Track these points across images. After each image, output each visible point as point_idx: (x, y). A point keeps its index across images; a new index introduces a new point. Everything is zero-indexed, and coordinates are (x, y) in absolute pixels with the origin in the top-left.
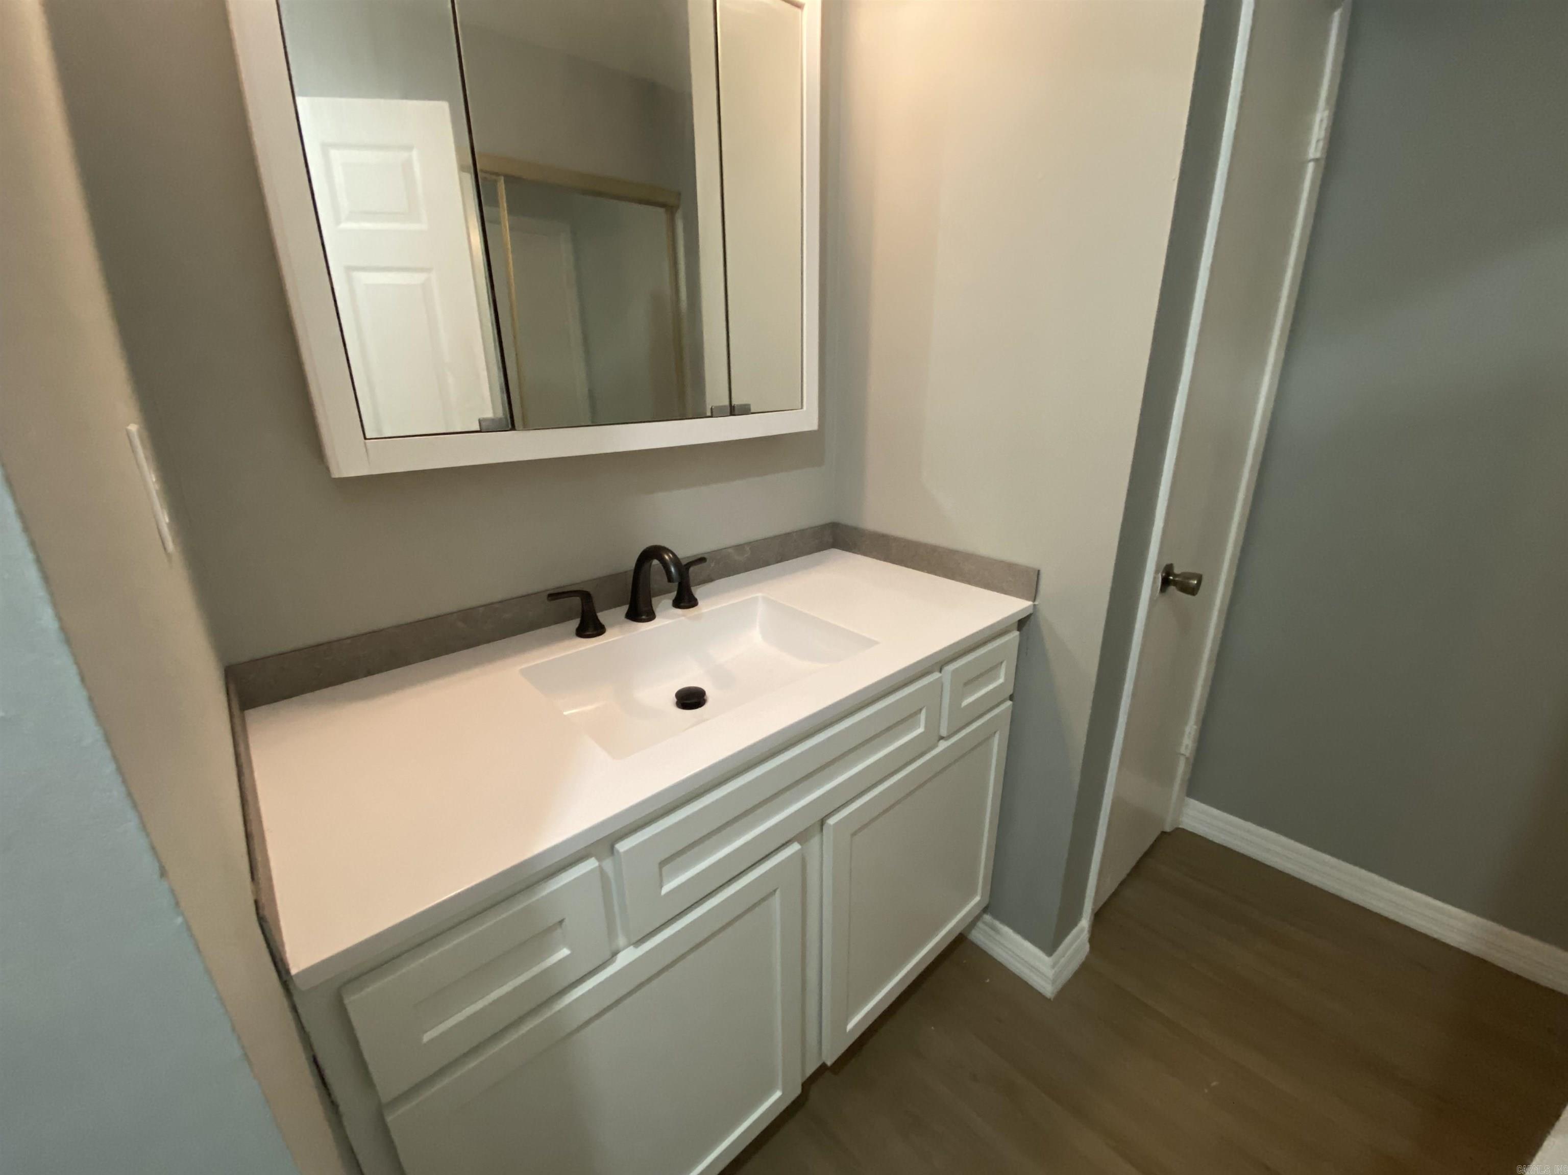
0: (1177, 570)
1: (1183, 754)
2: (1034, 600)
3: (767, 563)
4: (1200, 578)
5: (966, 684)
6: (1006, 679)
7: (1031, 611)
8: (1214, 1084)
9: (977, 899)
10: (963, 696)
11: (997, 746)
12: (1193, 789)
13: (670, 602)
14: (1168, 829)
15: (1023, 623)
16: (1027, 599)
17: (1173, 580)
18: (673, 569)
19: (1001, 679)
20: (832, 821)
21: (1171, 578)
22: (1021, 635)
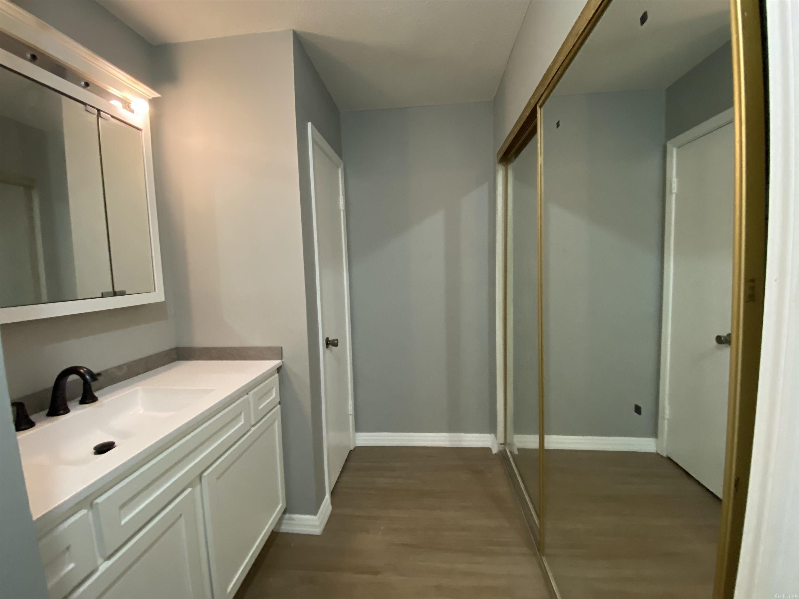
0: (330, 339)
1: (350, 414)
2: (282, 359)
3: (138, 374)
4: (337, 340)
5: (260, 399)
6: (276, 394)
7: (281, 364)
8: (382, 528)
9: (280, 506)
10: (259, 405)
11: (277, 426)
12: (357, 429)
13: (78, 403)
14: (352, 448)
15: (279, 369)
16: (280, 360)
17: (329, 343)
18: (88, 377)
19: (274, 395)
20: (206, 474)
21: (329, 342)
22: (279, 376)
